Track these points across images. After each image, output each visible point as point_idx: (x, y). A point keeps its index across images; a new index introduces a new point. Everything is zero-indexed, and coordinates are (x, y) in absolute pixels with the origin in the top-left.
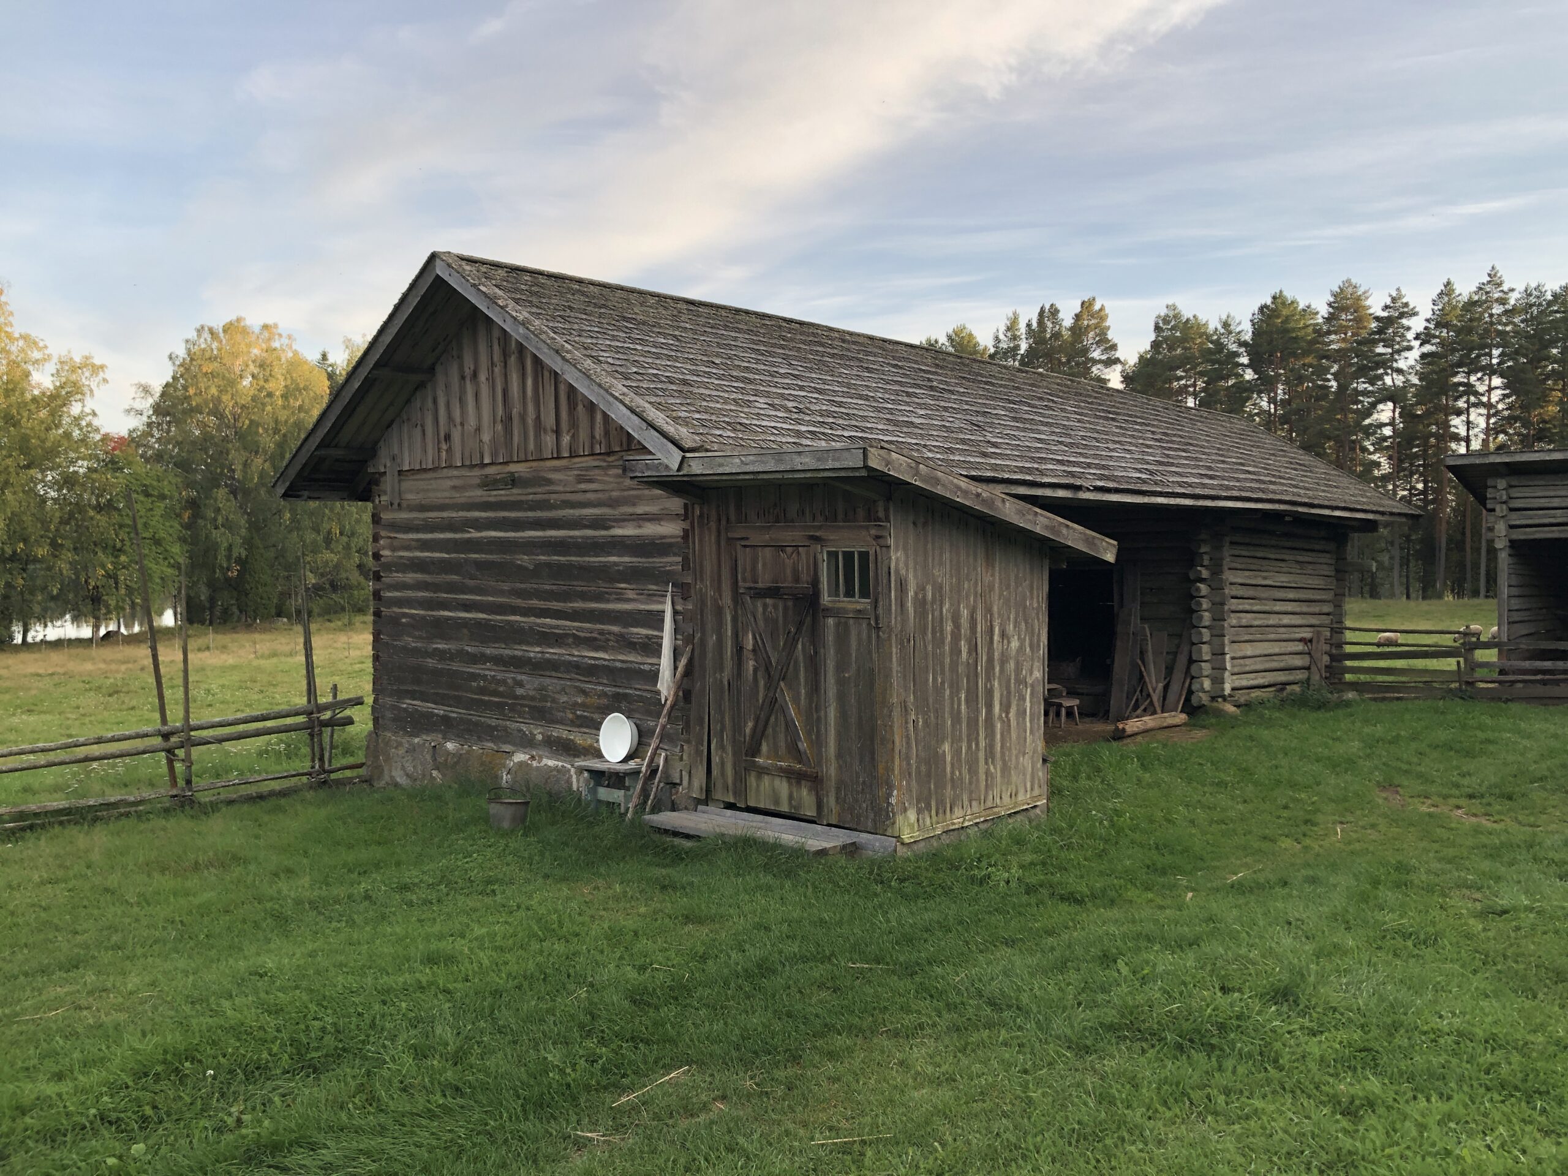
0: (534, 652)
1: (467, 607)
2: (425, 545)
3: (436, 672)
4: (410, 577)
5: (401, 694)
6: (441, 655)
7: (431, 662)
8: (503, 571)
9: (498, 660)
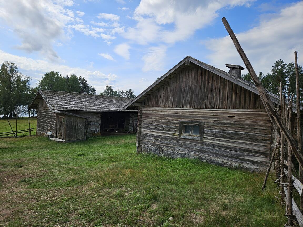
0: (47, 124)
1: (43, 120)
2: (41, 114)
3: (41, 126)
4: (40, 117)
5: (38, 128)
6: (41, 124)
7: (41, 125)
8: (46, 117)
9: (45, 125)
